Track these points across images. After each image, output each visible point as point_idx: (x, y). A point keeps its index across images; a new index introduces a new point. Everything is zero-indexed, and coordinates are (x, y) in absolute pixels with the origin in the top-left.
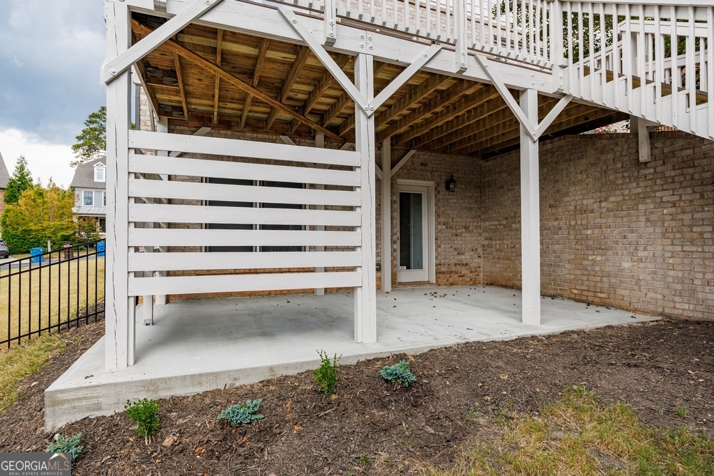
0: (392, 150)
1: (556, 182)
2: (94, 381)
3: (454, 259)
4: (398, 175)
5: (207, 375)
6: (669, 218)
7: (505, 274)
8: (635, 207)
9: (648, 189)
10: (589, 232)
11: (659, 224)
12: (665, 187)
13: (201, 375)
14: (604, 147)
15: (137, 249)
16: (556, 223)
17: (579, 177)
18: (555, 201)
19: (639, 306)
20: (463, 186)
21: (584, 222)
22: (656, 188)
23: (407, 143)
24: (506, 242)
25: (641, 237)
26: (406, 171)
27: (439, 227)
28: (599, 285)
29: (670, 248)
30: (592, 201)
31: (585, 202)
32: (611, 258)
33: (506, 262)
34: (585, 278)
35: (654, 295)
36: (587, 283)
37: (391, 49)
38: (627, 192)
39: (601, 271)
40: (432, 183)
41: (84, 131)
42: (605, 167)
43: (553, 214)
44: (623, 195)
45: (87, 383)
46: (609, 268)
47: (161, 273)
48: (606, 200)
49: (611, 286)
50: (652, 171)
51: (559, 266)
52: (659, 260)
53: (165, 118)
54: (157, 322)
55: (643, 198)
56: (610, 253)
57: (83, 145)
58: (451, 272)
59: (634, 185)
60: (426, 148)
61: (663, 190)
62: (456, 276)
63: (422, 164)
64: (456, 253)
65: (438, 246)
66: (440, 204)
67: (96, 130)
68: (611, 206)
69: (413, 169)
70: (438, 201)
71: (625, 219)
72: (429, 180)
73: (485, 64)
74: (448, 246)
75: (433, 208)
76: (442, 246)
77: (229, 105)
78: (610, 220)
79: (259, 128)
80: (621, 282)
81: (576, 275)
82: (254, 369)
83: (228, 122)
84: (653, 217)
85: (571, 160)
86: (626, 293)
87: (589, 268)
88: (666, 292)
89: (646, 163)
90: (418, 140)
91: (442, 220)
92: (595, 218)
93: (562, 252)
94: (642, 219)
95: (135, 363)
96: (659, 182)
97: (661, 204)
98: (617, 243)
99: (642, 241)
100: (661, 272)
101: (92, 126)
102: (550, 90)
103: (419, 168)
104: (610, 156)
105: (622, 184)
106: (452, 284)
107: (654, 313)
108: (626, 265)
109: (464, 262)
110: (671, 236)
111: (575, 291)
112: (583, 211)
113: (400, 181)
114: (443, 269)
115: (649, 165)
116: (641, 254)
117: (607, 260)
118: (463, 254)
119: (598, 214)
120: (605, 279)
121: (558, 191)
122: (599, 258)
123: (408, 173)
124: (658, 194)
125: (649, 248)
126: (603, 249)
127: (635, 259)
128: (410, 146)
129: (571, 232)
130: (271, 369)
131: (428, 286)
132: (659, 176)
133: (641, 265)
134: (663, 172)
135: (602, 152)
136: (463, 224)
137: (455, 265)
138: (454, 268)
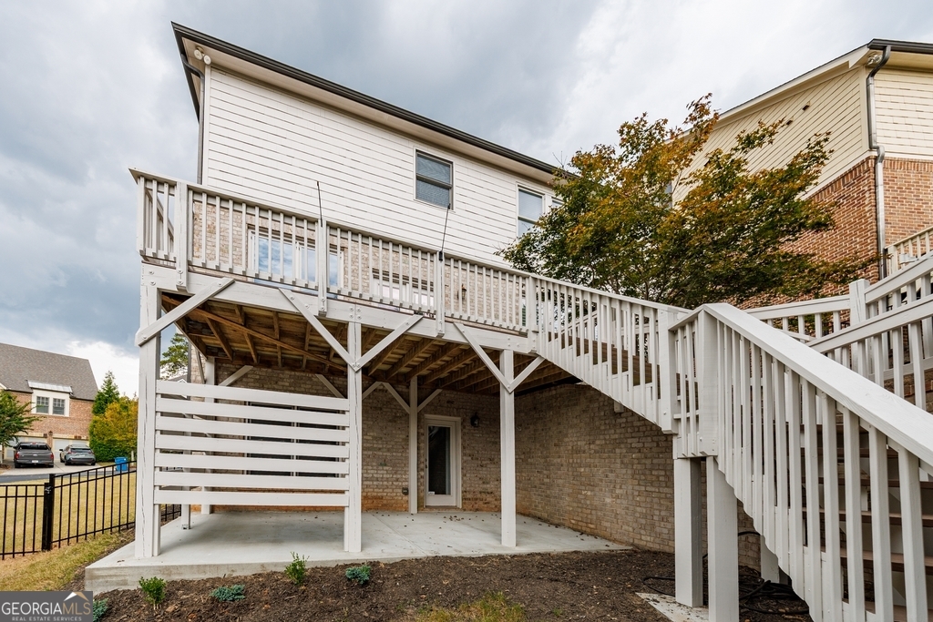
0: (418, 388)
1: (559, 424)
2: (123, 564)
3: (479, 487)
4: (425, 411)
5: (210, 566)
6: (636, 461)
7: (523, 503)
8: (613, 451)
9: (622, 436)
10: (582, 470)
11: (630, 466)
12: (633, 435)
13: (205, 566)
14: (592, 397)
15: (161, 469)
16: (559, 460)
17: (575, 421)
18: (559, 440)
19: (617, 537)
20: (488, 423)
21: (579, 461)
22: (627, 435)
23: (432, 383)
24: (524, 474)
25: (617, 477)
26: (433, 407)
27: (465, 458)
28: (589, 516)
29: (637, 488)
30: (584, 443)
31: (579, 443)
32: (598, 494)
33: (524, 492)
34: (580, 510)
35: (627, 527)
36: (580, 514)
37: (376, 319)
38: (607, 437)
39: (591, 505)
40: (458, 419)
41: (170, 349)
42: (592, 414)
43: (557, 452)
44: (605, 439)
45: (118, 565)
46: (596, 502)
47: (208, 489)
48: (594, 443)
49: (598, 518)
50: (624, 420)
51: (561, 499)
52: (631, 498)
53: (213, 358)
54: (194, 527)
55: (617, 443)
56: (597, 489)
57: (169, 361)
58: (476, 499)
59: (613, 431)
60: (452, 387)
61: (632, 437)
62: (481, 503)
63: (448, 402)
64: (481, 482)
65: (464, 475)
66: (465, 438)
67: (181, 347)
68: (597, 448)
69: (440, 406)
70: (464, 434)
71: (607, 461)
72: (455, 416)
73: (462, 330)
74: (473, 475)
75: (460, 441)
76: (468, 475)
77: (266, 349)
78: (597, 461)
79: (296, 367)
80: (604, 515)
81: (573, 507)
82: (249, 564)
83: (268, 361)
84: (626, 460)
85: (569, 406)
86: (608, 524)
87: (582, 501)
88: (635, 525)
89: (620, 413)
90: (442, 380)
91: (468, 452)
92: (586, 458)
93: (564, 486)
94: (618, 461)
95: (159, 554)
96: (629, 430)
97: (631, 449)
98: (601, 480)
99: (618, 480)
100: (631, 508)
101: (178, 344)
102: (526, 351)
103: (446, 405)
104: (596, 405)
105: (605, 430)
106: (477, 510)
107: (627, 543)
108: (608, 500)
109: (489, 491)
110: (637, 477)
111: (573, 521)
112: (578, 451)
113: (427, 416)
114: (469, 496)
115: (622, 415)
116: (618, 491)
117: (595, 495)
118: (488, 483)
119: (588, 454)
120: (594, 512)
121: (560, 432)
122: (589, 493)
123: (434, 408)
124: (629, 441)
125: (623, 487)
126: (592, 486)
127: (614, 495)
128: (436, 385)
129: (570, 469)
130: (263, 565)
131: (453, 511)
132: (629, 425)
133: (618, 501)
134: (632, 422)
135: (590, 401)
136: (489, 456)
137: (481, 493)
138: (479, 496)
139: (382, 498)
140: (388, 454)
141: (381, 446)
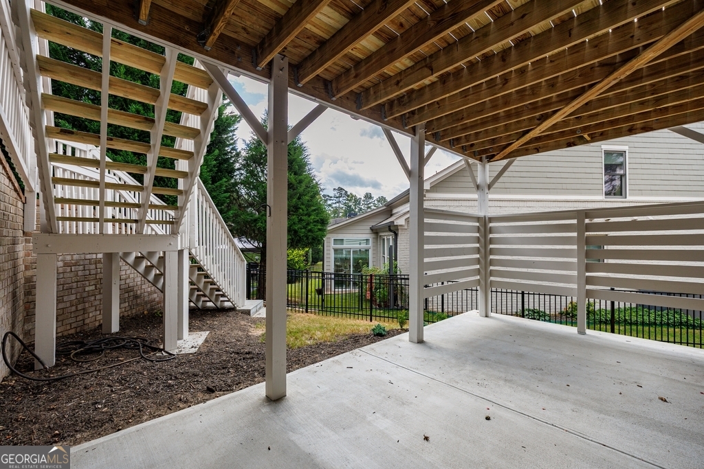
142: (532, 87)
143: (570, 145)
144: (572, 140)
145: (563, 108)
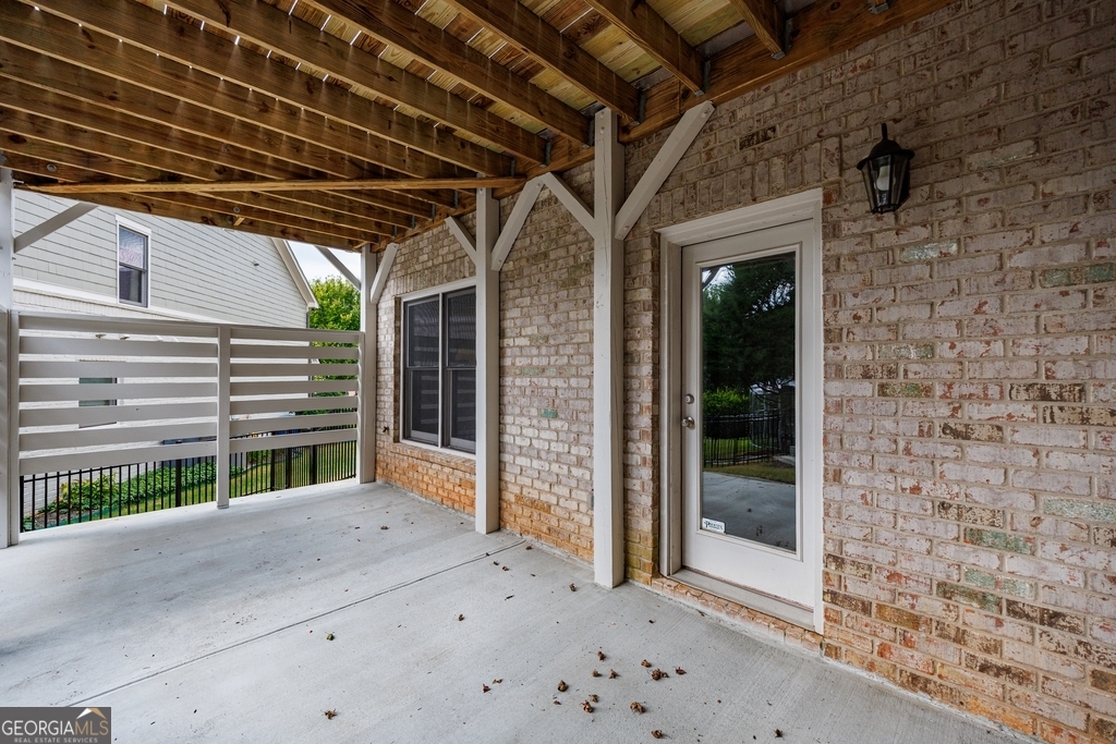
26: (680, 192)
27: (836, 387)
40: (809, 200)
63: (747, 142)
66: (840, 283)
69: (711, 173)
72: (777, 192)
76: (853, 478)
103: (735, 158)
113: (676, 233)
136: (1024, 370)
137: (946, 591)
138: (932, 606)
139: (547, 508)
140: (560, 383)
141: (544, 362)
142: (268, 133)
143: (206, 221)
144: (210, 216)
145: (281, 181)
